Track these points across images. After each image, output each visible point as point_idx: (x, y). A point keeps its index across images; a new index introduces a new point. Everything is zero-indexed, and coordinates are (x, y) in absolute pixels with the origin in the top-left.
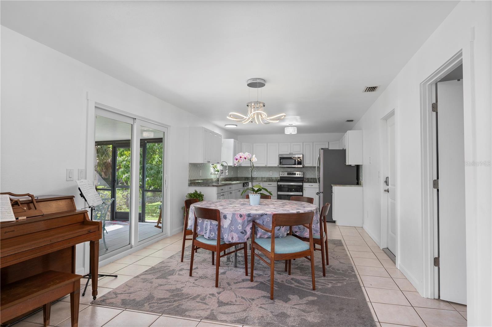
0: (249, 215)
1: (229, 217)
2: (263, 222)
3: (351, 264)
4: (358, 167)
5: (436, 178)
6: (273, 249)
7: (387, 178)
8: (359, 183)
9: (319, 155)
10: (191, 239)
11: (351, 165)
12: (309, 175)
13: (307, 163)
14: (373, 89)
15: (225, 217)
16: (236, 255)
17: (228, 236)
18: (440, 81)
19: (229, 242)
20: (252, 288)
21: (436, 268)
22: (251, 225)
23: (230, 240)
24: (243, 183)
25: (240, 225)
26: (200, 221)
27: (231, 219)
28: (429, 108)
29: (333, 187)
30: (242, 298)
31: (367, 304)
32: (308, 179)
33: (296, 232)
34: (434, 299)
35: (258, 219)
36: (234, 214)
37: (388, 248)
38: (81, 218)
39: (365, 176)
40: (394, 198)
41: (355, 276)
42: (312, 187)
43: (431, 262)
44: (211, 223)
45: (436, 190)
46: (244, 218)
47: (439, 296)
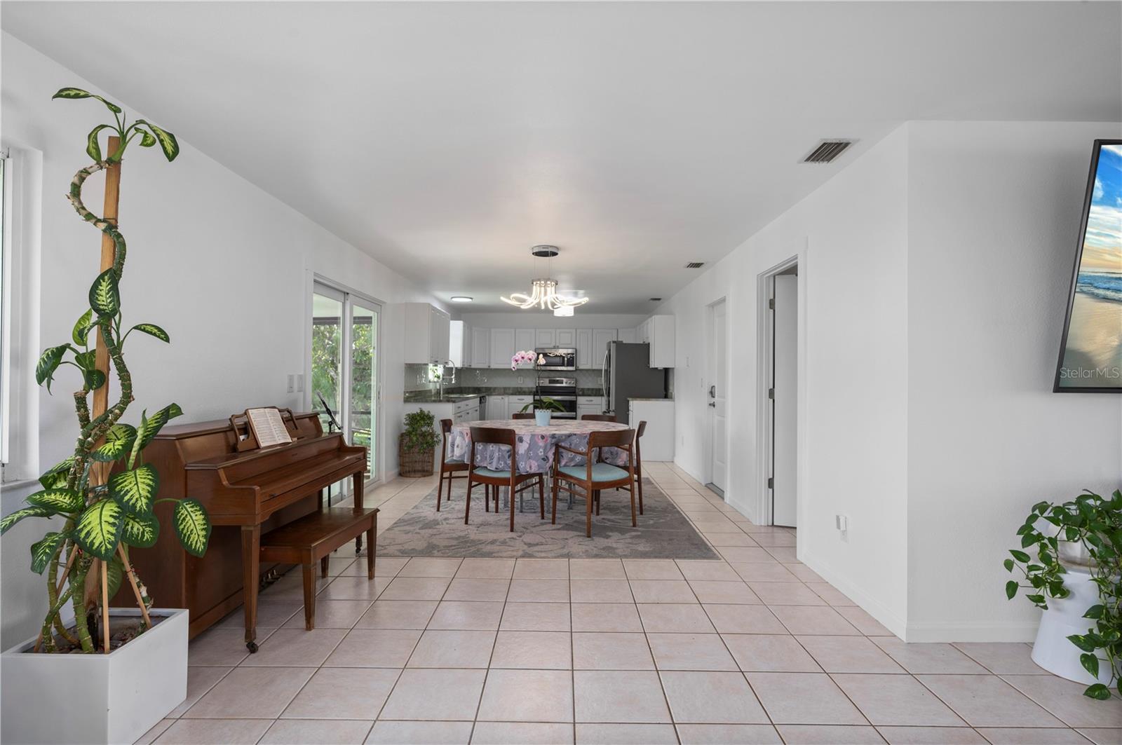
0: (553, 436)
1: (527, 439)
2: (571, 445)
3: (669, 501)
4: (667, 372)
5: (772, 387)
6: (589, 476)
7: (713, 387)
8: (669, 394)
9: (607, 352)
10: (466, 477)
11: (657, 368)
12: (586, 383)
13: (583, 363)
14: (698, 265)
15: (521, 440)
16: (521, 496)
17: (526, 464)
18: (778, 275)
19: (527, 472)
20: (559, 529)
21: (771, 490)
22: (553, 450)
23: (528, 470)
24: (480, 398)
25: (541, 450)
26: (479, 447)
27: (529, 442)
28: (766, 304)
29: (631, 403)
30: (552, 539)
31: (698, 535)
32: (583, 389)
33: (606, 459)
34: (768, 526)
35: (563, 441)
36: (533, 436)
37: (712, 483)
38: (335, 444)
39: (678, 385)
40: (722, 414)
41: (678, 512)
42: (592, 403)
43: (765, 483)
44: (499, 448)
45: (772, 400)
46: (547, 440)
47: (773, 523)
